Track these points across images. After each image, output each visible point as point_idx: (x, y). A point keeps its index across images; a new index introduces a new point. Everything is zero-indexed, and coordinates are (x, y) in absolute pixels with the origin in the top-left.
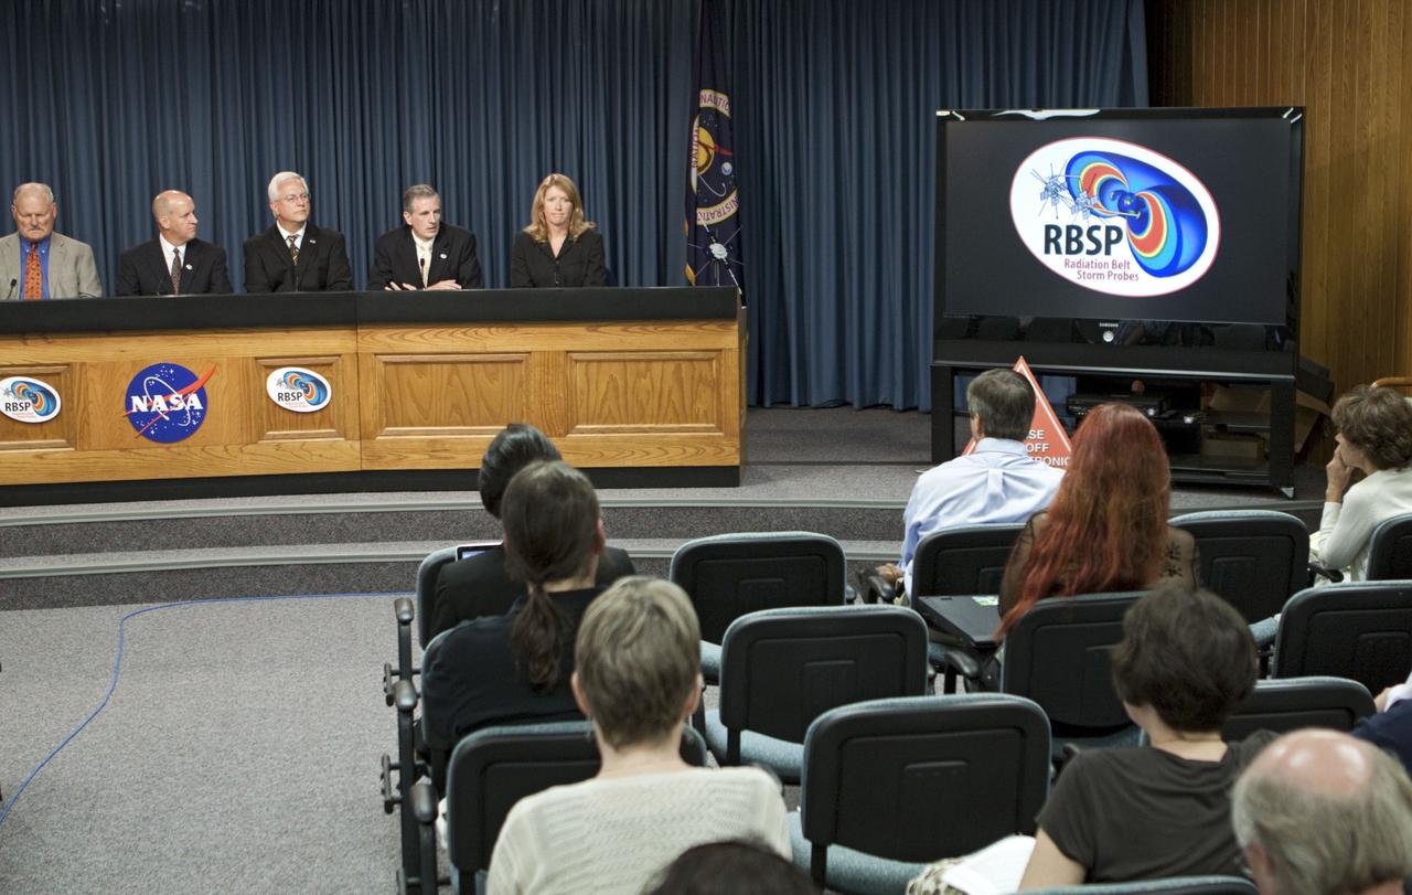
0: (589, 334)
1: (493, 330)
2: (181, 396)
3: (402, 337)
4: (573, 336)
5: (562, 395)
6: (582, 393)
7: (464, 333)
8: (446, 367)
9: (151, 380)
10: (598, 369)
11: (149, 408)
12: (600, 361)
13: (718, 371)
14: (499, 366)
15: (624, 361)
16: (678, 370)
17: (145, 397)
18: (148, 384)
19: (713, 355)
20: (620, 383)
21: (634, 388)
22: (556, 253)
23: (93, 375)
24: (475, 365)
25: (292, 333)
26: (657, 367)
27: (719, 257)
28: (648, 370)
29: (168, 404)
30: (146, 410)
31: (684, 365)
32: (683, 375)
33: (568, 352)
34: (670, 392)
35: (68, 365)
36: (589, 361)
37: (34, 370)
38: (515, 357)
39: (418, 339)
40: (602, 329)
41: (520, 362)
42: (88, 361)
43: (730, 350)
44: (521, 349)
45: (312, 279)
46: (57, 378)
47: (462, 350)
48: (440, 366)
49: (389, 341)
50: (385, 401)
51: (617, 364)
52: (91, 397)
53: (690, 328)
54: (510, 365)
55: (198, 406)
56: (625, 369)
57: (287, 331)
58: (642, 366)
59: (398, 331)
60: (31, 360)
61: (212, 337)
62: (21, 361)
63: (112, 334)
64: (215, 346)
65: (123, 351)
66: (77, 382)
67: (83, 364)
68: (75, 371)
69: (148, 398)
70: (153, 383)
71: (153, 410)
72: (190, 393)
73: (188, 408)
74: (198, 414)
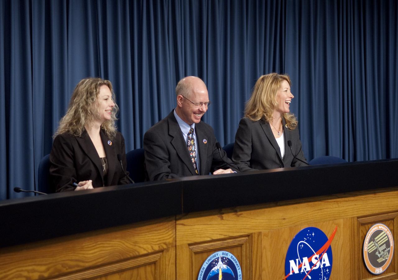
2: (318, 256)
9: (301, 244)
11: (300, 269)
17: (297, 260)
18: (299, 247)
23: (266, 242)
25: (378, 195)
29: (311, 264)
30: (298, 272)
35: (248, 236)
37: (225, 243)
42: (263, 231)
46: (239, 249)
52: (264, 265)
55: (328, 264)
57: (375, 193)
60: (226, 234)
61: (335, 201)
62: (218, 235)
63: (278, 204)
64: (337, 209)
65: (284, 219)
66: (255, 252)
67: (260, 234)
68: (254, 241)
69: (299, 260)
70: (302, 246)
71: (302, 271)
72: (323, 252)
73: (322, 266)
74: (327, 270)
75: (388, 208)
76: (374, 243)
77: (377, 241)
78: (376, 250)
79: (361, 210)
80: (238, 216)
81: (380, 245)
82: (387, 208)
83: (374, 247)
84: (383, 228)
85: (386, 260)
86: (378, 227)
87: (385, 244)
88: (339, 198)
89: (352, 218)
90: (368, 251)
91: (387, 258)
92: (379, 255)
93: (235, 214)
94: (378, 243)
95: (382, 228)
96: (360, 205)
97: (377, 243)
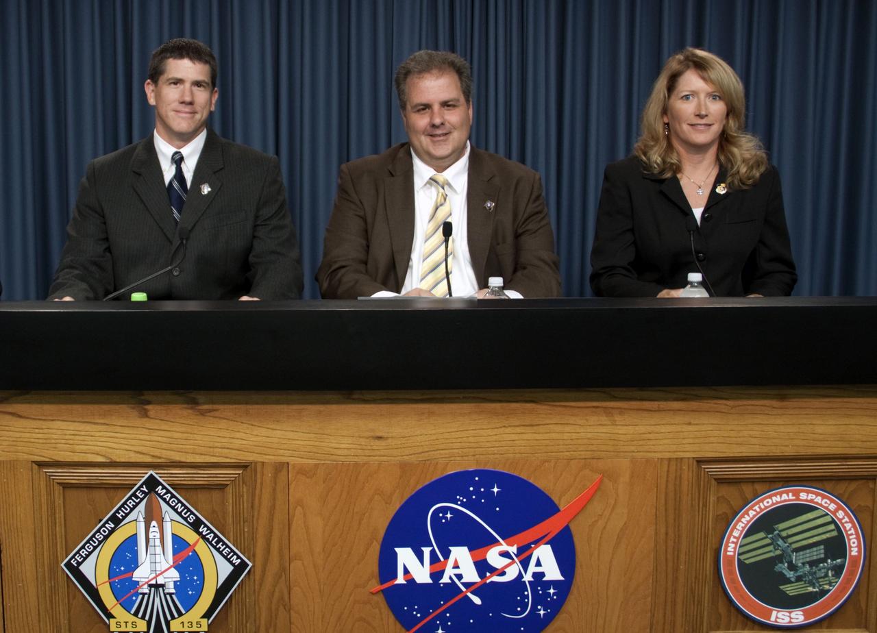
2: (512, 549)
9: (443, 510)
11: (436, 575)
17: (427, 551)
18: (436, 518)
23: (305, 491)
29: (484, 567)
30: (429, 580)
35: (244, 466)
46: (216, 495)
55: (553, 572)
57: (783, 398)
60: (157, 452)
61: (597, 407)
62: (132, 454)
63: (355, 396)
64: (604, 429)
65: (380, 438)
66: (264, 512)
67: (282, 467)
68: (262, 484)
69: (433, 553)
70: (449, 516)
71: (445, 579)
72: (537, 542)
73: (528, 578)
74: (552, 591)
75: (848, 445)
76: (772, 538)
77: (784, 534)
78: (779, 559)
79: (712, 439)
80: (203, 413)
81: (794, 546)
82: (840, 444)
83: (771, 548)
84: (818, 499)
85: (826, 592)
86: (796, 494)
87: (822, 547)
88: (615, 398)
89: (670, 460)
90: (742, 557)
91: (827, 587)
92: (790, 575)
93: (192, 408)
94: (790, 540)
95: (812, 501)
96: (711, 427)
97: (784, 539)
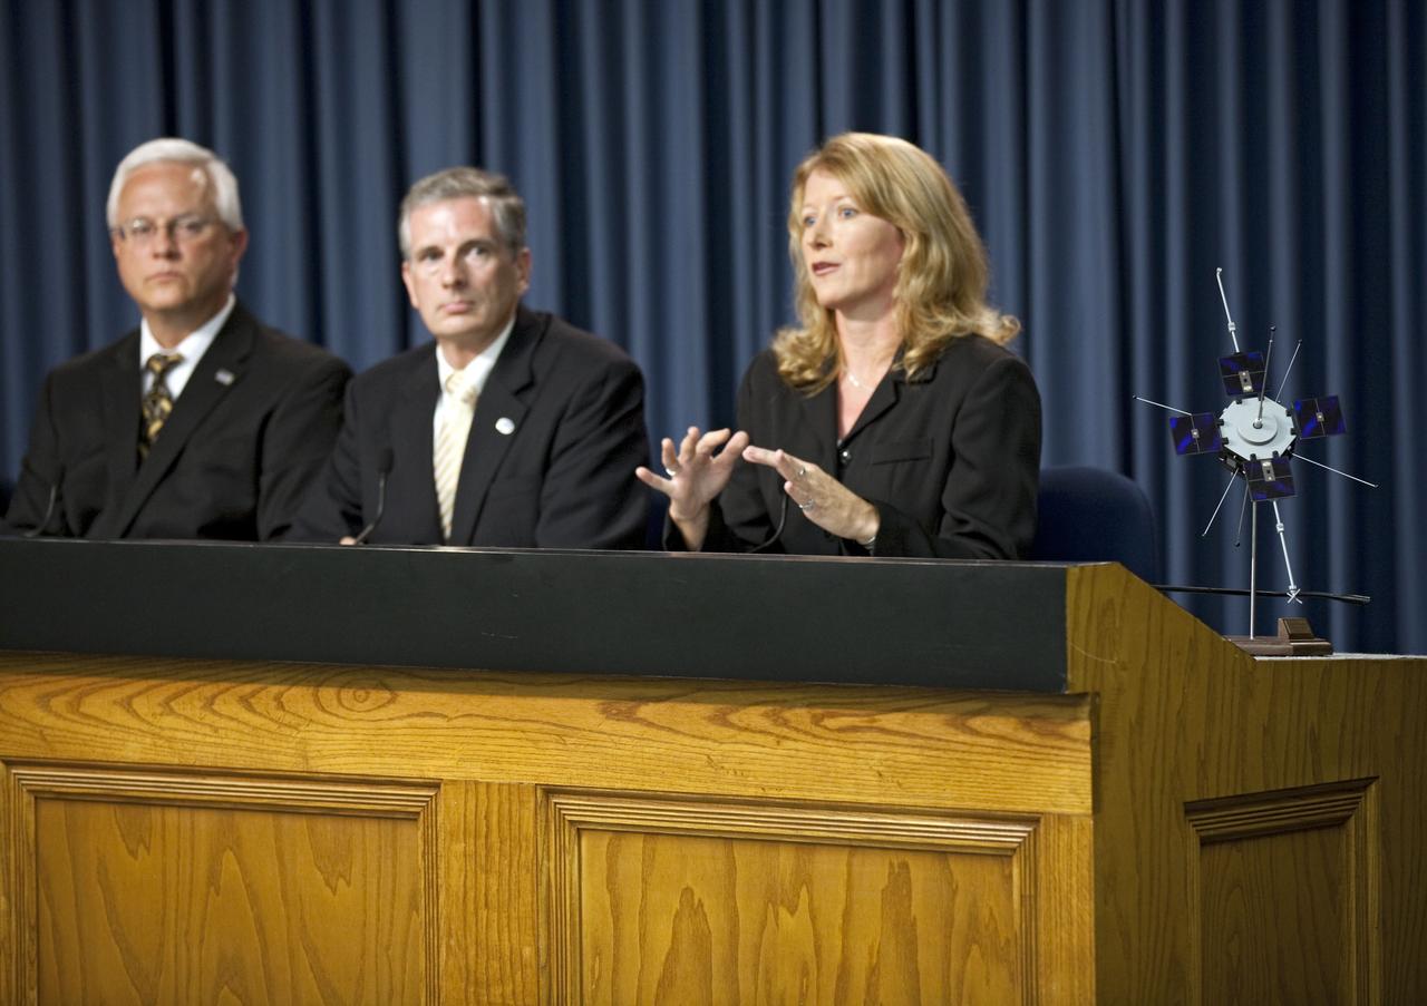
0: (610, 725)
1: (327, 694)
3: (75, 707)
4: (562, 732)
5: (528, 951)
6: (597, 953)
7: (245, 701)
8: (204, 820)
10: (649, 861)
12: (651, 834)
13: (1030, 901)
14: (355, 827)
15: (728, 839)
16: (899, 886)
19: (1013, 834)
20: (716, 920)
21: (758, 947)
22: (849, 422)
24: (286, 821)
26: (829, 866)
27: (1245, 452)
28: (804, 879)
31: (920, 871)
32: (917, 909)
33: (550, 791)
34: (873, 971)
36: (620, 832)
38: (390, 798)
39: (120, 716)
40: (647, 711)
41: (412, 818)
43: (1063, 819)
44: (406, 769)
45: (197, 494)
47: (238, 763)
48: (186, 815)
49: (39, 715)
50: (37, 928)
51: (704, 850)
53: (929, 723)
54: (387, 826)
56: (732, 869)
58: (785, 859)
59: (66, 683)
